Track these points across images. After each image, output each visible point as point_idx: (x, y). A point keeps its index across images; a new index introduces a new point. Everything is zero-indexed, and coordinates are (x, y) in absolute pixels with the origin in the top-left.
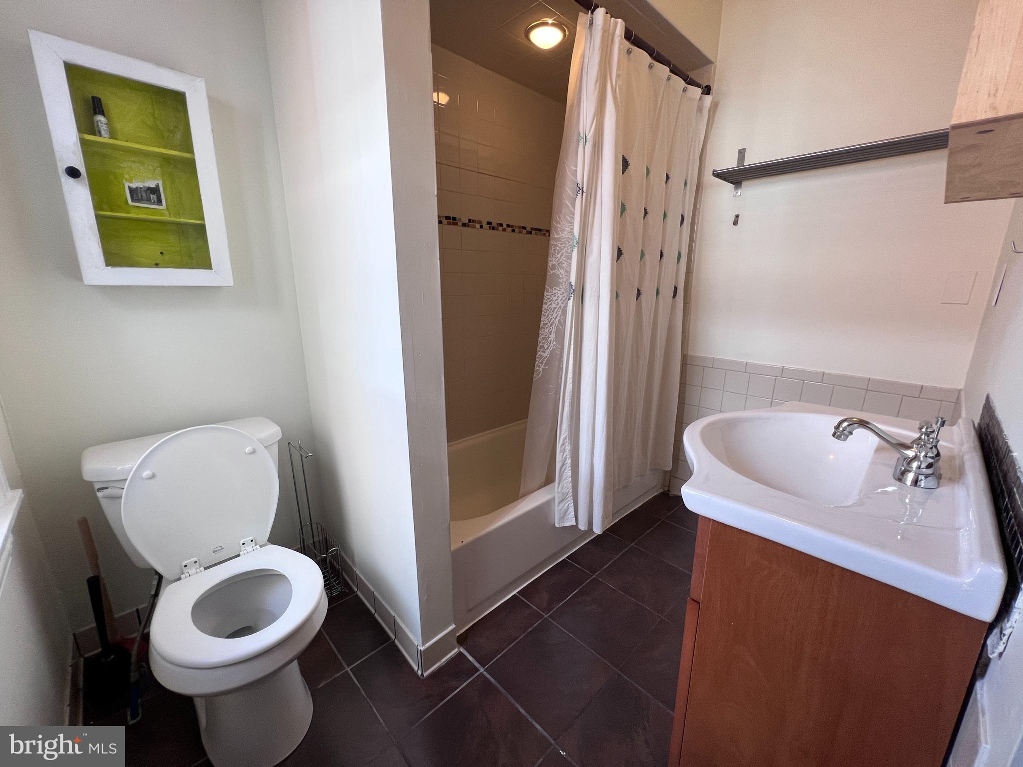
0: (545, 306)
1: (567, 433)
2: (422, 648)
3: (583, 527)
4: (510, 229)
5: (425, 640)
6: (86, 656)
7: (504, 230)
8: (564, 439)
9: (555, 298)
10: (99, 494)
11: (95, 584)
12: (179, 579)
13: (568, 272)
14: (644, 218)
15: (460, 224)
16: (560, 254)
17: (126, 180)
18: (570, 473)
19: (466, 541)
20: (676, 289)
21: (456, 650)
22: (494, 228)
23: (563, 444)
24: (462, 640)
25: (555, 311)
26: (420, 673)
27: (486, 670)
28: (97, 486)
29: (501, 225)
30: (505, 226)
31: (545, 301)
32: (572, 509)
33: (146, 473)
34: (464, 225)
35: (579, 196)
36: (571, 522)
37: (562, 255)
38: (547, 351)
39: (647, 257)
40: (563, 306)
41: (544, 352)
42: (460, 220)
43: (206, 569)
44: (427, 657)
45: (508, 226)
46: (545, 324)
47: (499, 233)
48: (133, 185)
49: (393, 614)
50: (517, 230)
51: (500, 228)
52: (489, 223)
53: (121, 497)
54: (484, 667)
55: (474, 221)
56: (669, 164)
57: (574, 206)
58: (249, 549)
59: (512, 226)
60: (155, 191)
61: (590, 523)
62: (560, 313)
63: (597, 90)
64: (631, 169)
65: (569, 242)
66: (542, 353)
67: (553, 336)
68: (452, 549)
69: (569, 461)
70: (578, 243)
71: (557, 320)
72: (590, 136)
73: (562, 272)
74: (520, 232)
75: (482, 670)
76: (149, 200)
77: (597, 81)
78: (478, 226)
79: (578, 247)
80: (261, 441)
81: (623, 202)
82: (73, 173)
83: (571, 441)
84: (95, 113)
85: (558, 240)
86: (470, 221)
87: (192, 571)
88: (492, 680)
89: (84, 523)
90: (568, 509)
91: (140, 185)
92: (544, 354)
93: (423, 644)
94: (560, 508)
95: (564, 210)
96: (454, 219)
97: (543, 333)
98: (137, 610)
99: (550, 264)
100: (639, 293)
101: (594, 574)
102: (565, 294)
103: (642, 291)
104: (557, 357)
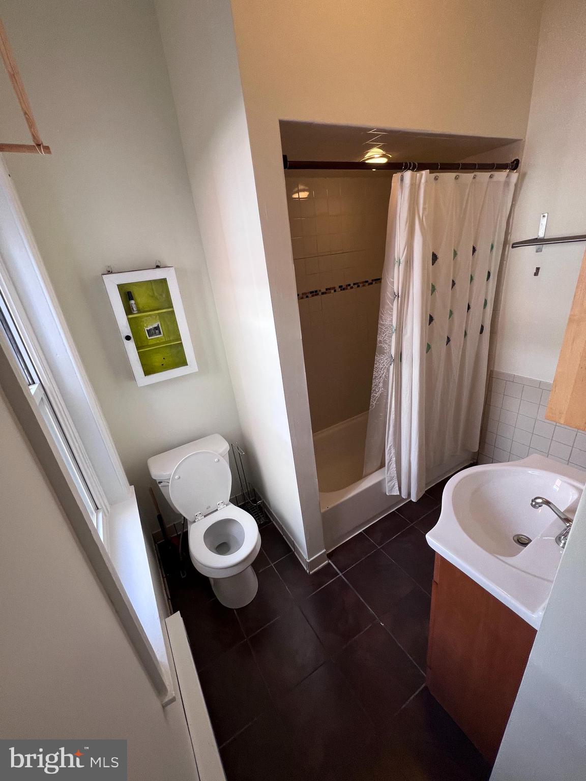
0: (375, 366)
1: (392, 443)
2: (308, 561)
3: (404, 495)
4: (356, 286)
5: (310, 556)
6: (158, 543)
7: (352, 288)
8: (390, 447)
9: (382, 362)
10: (160, 485)
11: (160, 518)
12: (195, 522)
13: (390, 346)
14: (452, 287)
15: (320, 293)
16: (384, 335)
17: (146, 327)
18: (395, 466)
19: (330, 507)
20: (482, 327)
21: (327, 562)
22: (344, 289)
23: (390, 449)
24: (330, 556)
25: (382, 370)
26: (308, 572)
27: (343, 575)
28: (158, 481)
29: (349, 285)
30: (352, 285)
31: (375, 362)
32: (397, 485)
33: (177, 477)
34: (323, 293)
35: (396, 300)
36: (396, 492)
37: (386, 335)
38: (378, 393)
39: (455, 315)
40: (387, 366)
41: (376, 394)
42: (320, 291)
43: (205, 516)
44: (312, 565)
45: (354, 284)
46: (376, 377)
47: (349, 291)
48: (148, 329)
49: (293, 540)
50: (361, 285)
51: (349, 287)
52: (340, 287)
53: (168, 486)
54: (342, 572)
55: (330, 289)
56: (476, 241)
57: (393, 305)
58: (222, 507)
59: (357, 284)
60: (157, 328)
61: (409, 495)
62: (385, 371)
63: (407, 228)
64: (439, 261)
65: (390, 327)
66: (375, 394)
67: (381, 385)
68: (323, 511)
69: (394, 459)
70: (396, 330)
71: (384, 375)
72: (403, 260)
73: (386, 346)
74: (364, 286)
75: (341, 574)
76: (155, 334)
77: (407, 222)
78: (333, 291)
79: (396, 333)
80: (221, 454)
81: (434, 284)
82: (128, 338)
83: (395, 447)
84: (130, 300)
85: (383, 325)
86: (327, 289)
87: (199, 518)
88: (345, 580)
89: (151, 490)
90: (394, 486)
91: (151, 327)
92: (376, 395)
93: (309, 559)
94: (389, 485)
95: (387, 307)
96: (316, 291)
97: (375, 382)
98: (174, 524)
99: (378, 339)
100: (449, 340)
101: (412, 522)
102: (389, 359)
103: (451, 339)
104: (384, 397)
